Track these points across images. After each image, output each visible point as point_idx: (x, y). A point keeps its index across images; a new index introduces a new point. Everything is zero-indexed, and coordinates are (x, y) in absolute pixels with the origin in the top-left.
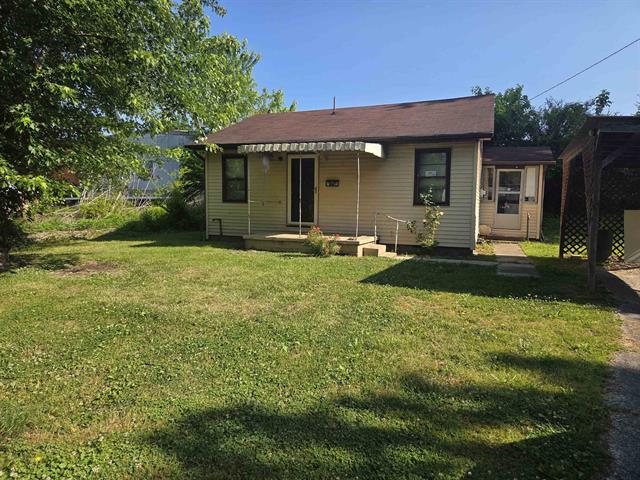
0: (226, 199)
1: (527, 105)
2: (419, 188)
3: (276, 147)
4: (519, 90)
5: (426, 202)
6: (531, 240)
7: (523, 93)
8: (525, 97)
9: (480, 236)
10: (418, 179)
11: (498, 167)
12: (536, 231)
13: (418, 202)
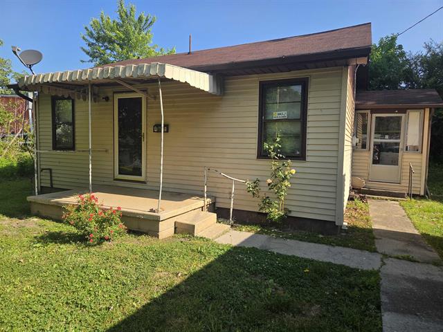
1: (403, 54)
2: (263, 136)
4: (394, 39)
5: (273, 154)
6: (415, 196)
7: (398, 43)
8: (400, 47)
9: (353, 189)
10: (264, 123)
12: (420, 186)
13: (263, 154)
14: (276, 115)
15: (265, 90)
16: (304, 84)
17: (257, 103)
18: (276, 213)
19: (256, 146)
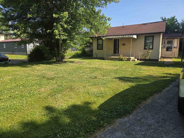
0: (98, 49)
1: (177, 21)
2: (145, 45)
3: (110, 37)
4: (174, 17)
5: (147, 49)
6: (175, 58)
7: (175, 18)
8: (176, 19)
9: (161, 57)
10: (145, 43)
11: (167, 39)
12: (177, 55)
13: (145, 49)
14: (148, 42)
15: (146, 38)
16: (153, 37)
17: (144, 39)
18: (148, 58)
19: (144, 47)
